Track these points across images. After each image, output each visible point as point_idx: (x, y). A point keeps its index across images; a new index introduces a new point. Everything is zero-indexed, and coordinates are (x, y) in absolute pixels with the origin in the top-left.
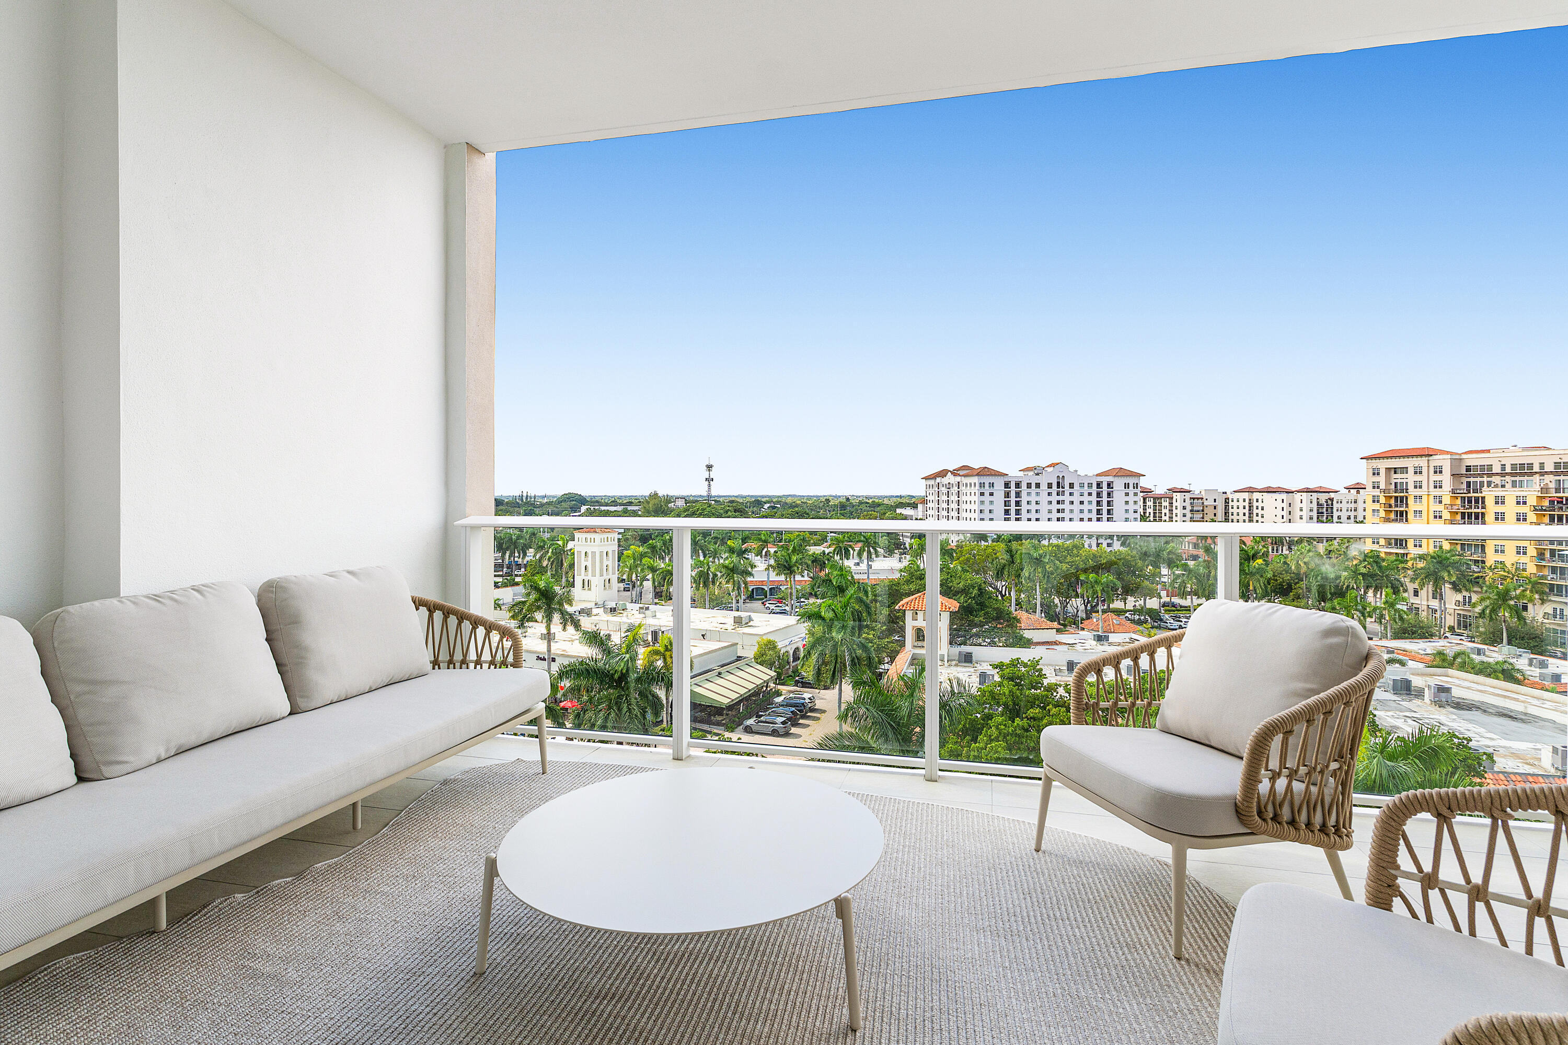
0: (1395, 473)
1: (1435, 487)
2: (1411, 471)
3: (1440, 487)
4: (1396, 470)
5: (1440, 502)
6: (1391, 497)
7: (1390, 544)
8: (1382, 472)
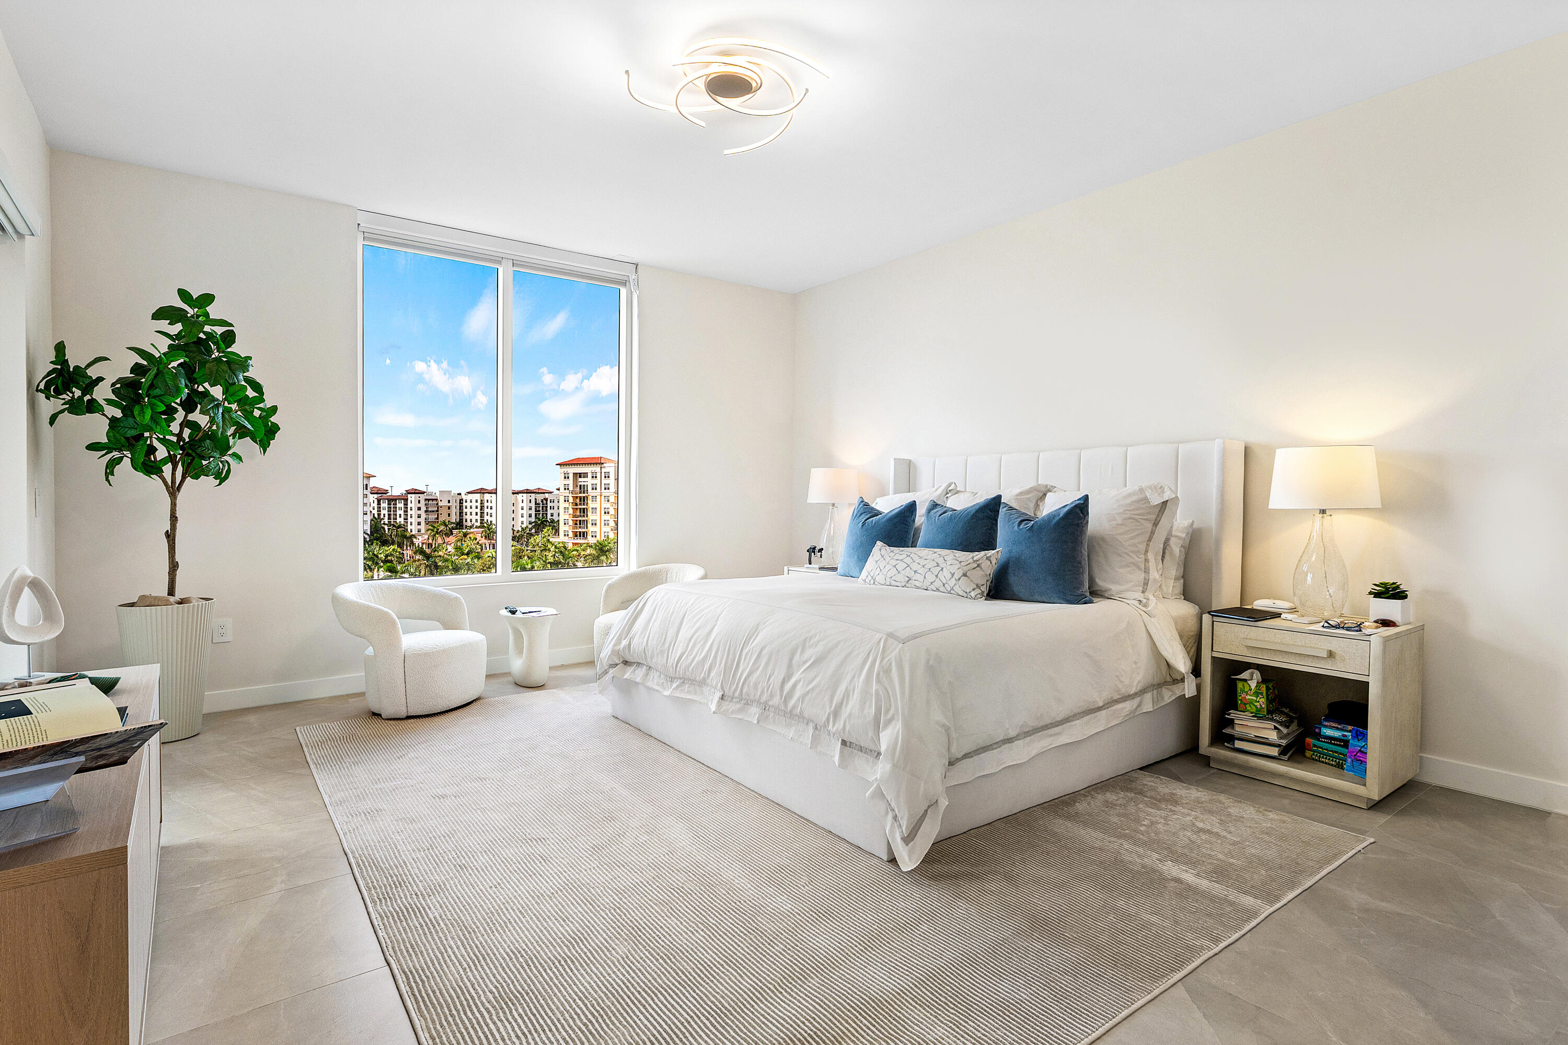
0: (580, 477)
1: (605, 489)
2: (590, 475)
3: (609, 489)
4: (580, 475)
5: (608, 501)
6: (577, 497)
7: (576, 536)
8: (571, 476)
